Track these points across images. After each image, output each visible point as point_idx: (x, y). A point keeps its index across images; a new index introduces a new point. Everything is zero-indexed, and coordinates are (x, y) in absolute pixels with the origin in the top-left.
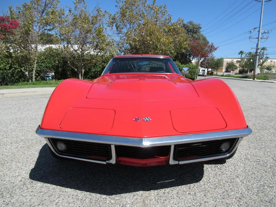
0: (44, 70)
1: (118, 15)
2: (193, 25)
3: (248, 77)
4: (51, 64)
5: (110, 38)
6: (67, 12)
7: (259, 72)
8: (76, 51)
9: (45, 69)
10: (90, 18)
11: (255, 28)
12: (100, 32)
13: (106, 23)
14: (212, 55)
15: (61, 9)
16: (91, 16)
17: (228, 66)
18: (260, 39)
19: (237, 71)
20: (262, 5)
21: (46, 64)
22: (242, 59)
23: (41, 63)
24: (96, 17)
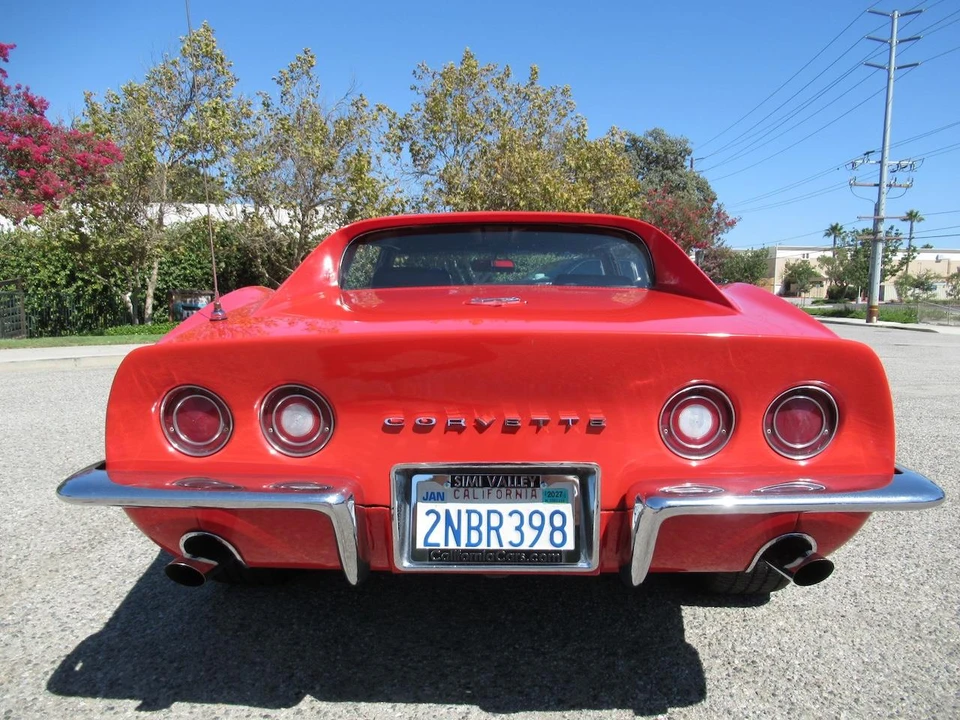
0: (176, 286)
1: (420, 115)
2: (664, 143)
3: (852, 312)
4: (201, 268)
5: (392, 188)
6: (257, 109)
7: (895, 297)
8: (283, 228)
9: (181, 285)
10: (330, 127)
11: (868, 153)
12: (360, 171)
13: (378, 141)
14: (719, 243)
15: (240, 100)
16: (334, 120)
17: (790, 275)
18: (885, 189)
19: (822, 292)
20: (889, 79)
21: (185, 268)
22: (837, 250)
23: (169, 267)
24: (348, 124)
